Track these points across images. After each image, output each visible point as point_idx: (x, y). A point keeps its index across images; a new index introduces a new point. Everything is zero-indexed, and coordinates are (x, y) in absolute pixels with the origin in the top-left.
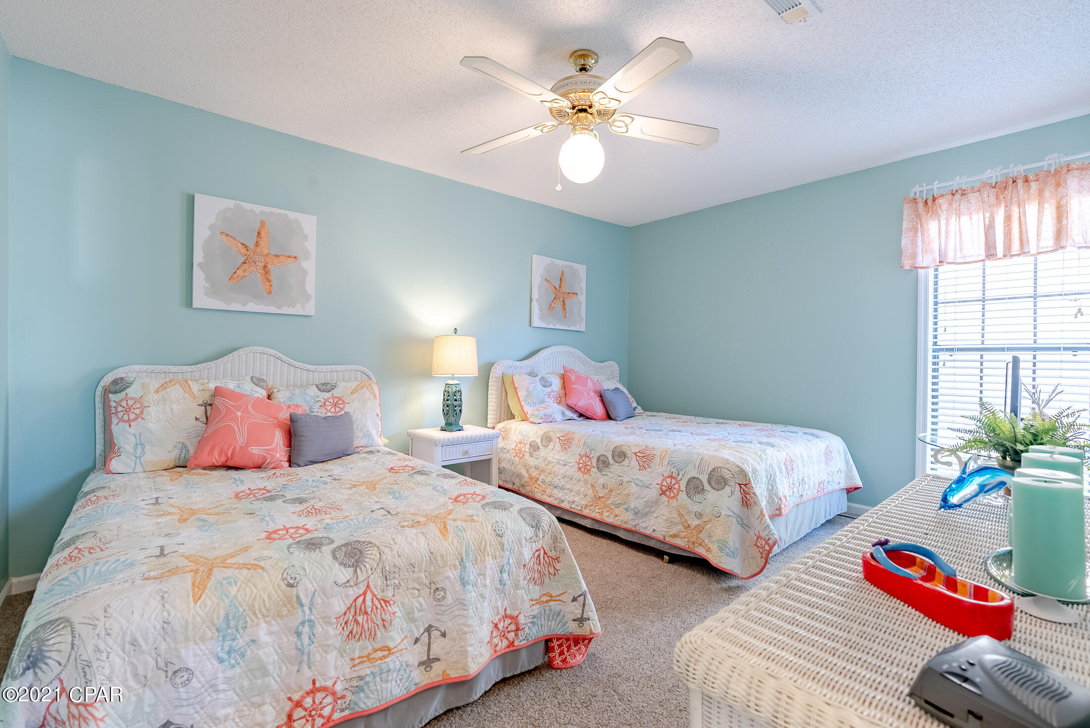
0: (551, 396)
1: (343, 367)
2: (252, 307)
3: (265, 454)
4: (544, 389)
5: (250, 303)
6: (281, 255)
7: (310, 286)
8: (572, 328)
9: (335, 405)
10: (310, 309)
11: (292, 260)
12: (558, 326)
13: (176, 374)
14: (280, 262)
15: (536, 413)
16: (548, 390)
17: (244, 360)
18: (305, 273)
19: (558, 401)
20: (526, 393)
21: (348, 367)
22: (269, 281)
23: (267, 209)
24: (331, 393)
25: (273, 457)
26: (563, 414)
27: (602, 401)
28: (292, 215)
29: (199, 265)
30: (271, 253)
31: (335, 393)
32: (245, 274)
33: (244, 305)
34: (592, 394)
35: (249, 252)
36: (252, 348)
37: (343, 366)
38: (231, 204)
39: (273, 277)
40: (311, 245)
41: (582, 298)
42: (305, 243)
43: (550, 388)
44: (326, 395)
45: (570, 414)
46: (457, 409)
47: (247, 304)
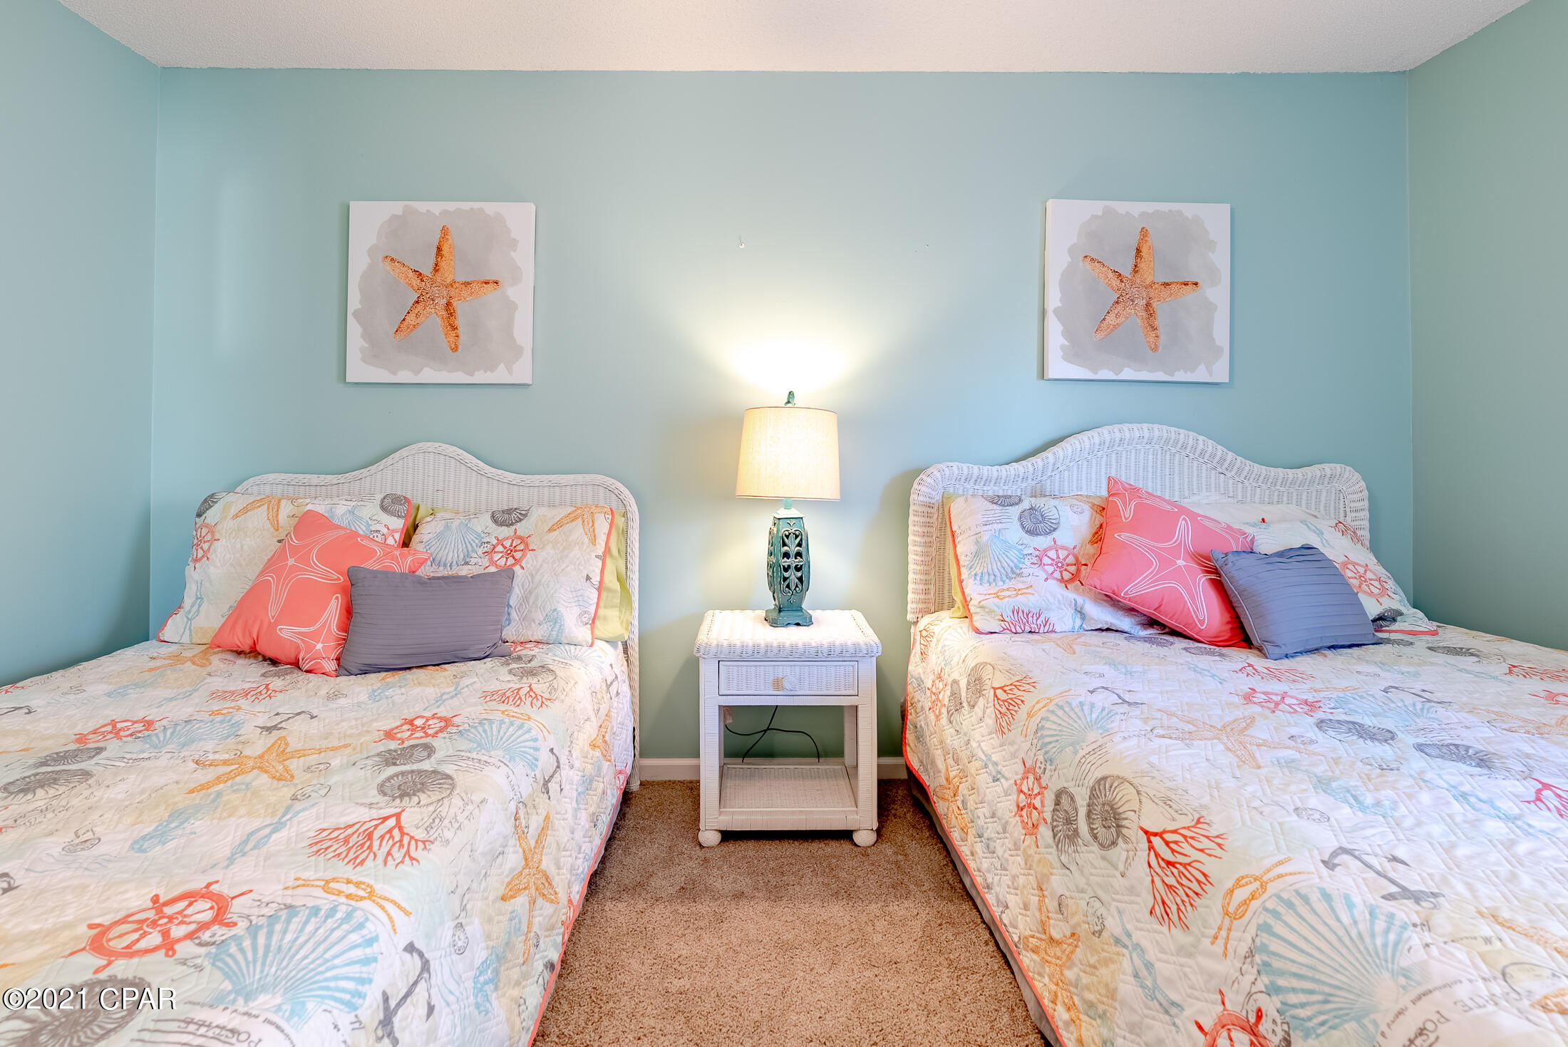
0: (1046, 560)
1: (570, 479)
2: (429, 375)
3: (299, 641)
4: (1027, 539)
5: (425, 369)
6: (473, 282)
7: (523, 330)
8: (1180, 376)
9: (510, 552)
10: (522, 372)
11: (491, 286)
12: (1127, 374)
13: (318, 488)
14: (472, 293)
15: (992, 602)
16: (1042, 542)
17: (411, 465)
18: (511, 307)
19: (1067, 576)
20: (974, 549)
21: (580, 478)
22: (454, 328)
23: (451, 206)
24: (514, 527)
25: (310, 648)
26: (1081, 613)
27: (1219, 586)
28: (490, 208)
29: (355, 314)
30: (457, 280)
31: (522, 527)
32: (418, 321)
33: (417, 372)
34: (1181, 562)
35: (424, 283)
36: (421, 445)
37: (572, 476)
38: (397, 207)
39: (460, 321)
40: (524, 257)
41: (1218, 294)
42: (512, 254)
43: (1050, 538)
44: (505, 532)
45: (1105, 616)
46: (793, 576)
47: (422, 369)
